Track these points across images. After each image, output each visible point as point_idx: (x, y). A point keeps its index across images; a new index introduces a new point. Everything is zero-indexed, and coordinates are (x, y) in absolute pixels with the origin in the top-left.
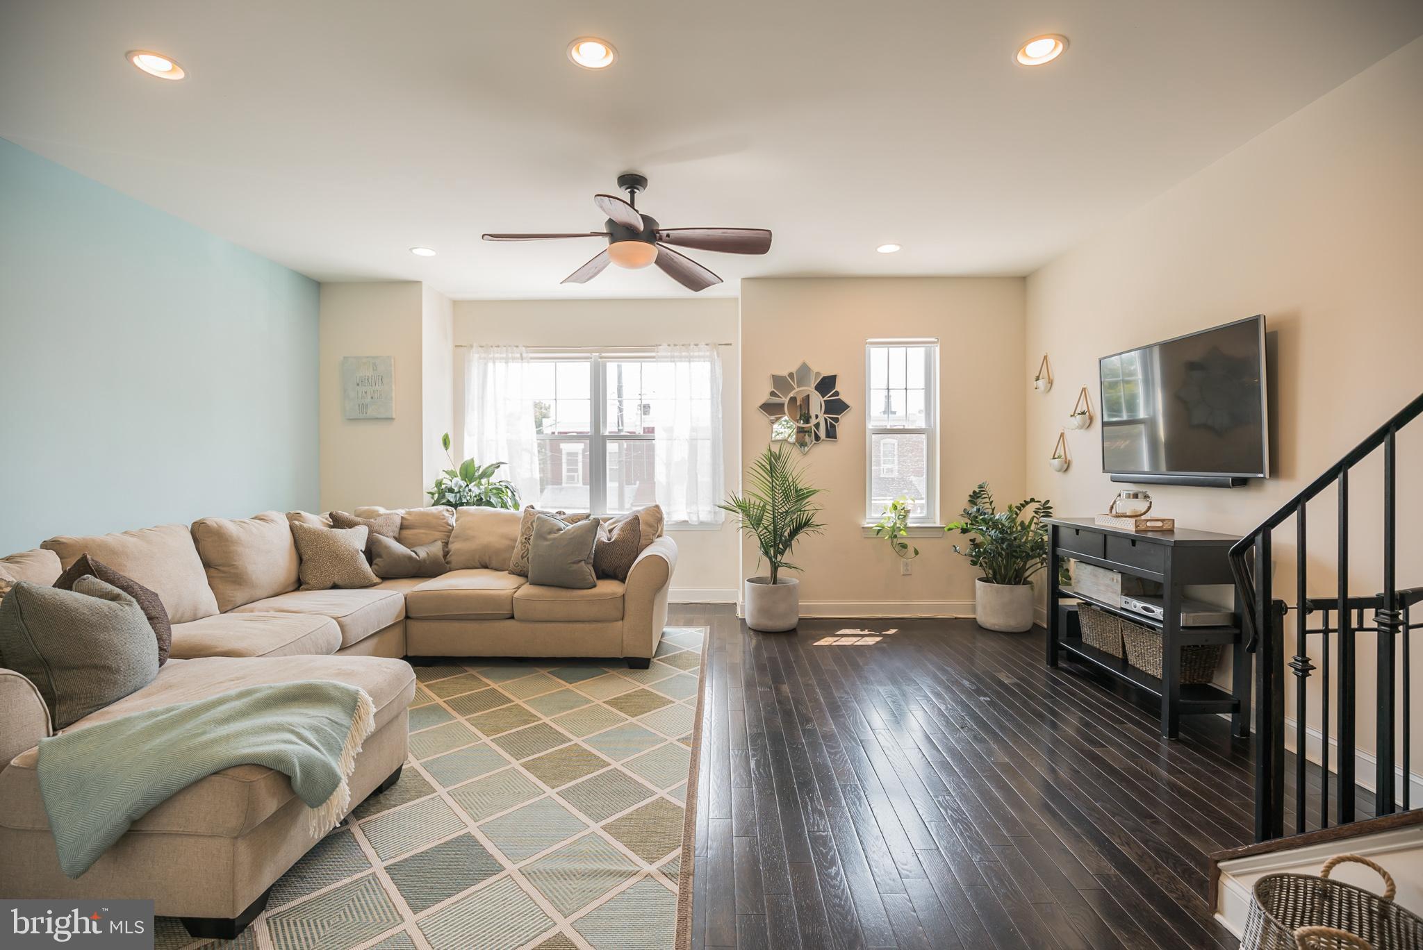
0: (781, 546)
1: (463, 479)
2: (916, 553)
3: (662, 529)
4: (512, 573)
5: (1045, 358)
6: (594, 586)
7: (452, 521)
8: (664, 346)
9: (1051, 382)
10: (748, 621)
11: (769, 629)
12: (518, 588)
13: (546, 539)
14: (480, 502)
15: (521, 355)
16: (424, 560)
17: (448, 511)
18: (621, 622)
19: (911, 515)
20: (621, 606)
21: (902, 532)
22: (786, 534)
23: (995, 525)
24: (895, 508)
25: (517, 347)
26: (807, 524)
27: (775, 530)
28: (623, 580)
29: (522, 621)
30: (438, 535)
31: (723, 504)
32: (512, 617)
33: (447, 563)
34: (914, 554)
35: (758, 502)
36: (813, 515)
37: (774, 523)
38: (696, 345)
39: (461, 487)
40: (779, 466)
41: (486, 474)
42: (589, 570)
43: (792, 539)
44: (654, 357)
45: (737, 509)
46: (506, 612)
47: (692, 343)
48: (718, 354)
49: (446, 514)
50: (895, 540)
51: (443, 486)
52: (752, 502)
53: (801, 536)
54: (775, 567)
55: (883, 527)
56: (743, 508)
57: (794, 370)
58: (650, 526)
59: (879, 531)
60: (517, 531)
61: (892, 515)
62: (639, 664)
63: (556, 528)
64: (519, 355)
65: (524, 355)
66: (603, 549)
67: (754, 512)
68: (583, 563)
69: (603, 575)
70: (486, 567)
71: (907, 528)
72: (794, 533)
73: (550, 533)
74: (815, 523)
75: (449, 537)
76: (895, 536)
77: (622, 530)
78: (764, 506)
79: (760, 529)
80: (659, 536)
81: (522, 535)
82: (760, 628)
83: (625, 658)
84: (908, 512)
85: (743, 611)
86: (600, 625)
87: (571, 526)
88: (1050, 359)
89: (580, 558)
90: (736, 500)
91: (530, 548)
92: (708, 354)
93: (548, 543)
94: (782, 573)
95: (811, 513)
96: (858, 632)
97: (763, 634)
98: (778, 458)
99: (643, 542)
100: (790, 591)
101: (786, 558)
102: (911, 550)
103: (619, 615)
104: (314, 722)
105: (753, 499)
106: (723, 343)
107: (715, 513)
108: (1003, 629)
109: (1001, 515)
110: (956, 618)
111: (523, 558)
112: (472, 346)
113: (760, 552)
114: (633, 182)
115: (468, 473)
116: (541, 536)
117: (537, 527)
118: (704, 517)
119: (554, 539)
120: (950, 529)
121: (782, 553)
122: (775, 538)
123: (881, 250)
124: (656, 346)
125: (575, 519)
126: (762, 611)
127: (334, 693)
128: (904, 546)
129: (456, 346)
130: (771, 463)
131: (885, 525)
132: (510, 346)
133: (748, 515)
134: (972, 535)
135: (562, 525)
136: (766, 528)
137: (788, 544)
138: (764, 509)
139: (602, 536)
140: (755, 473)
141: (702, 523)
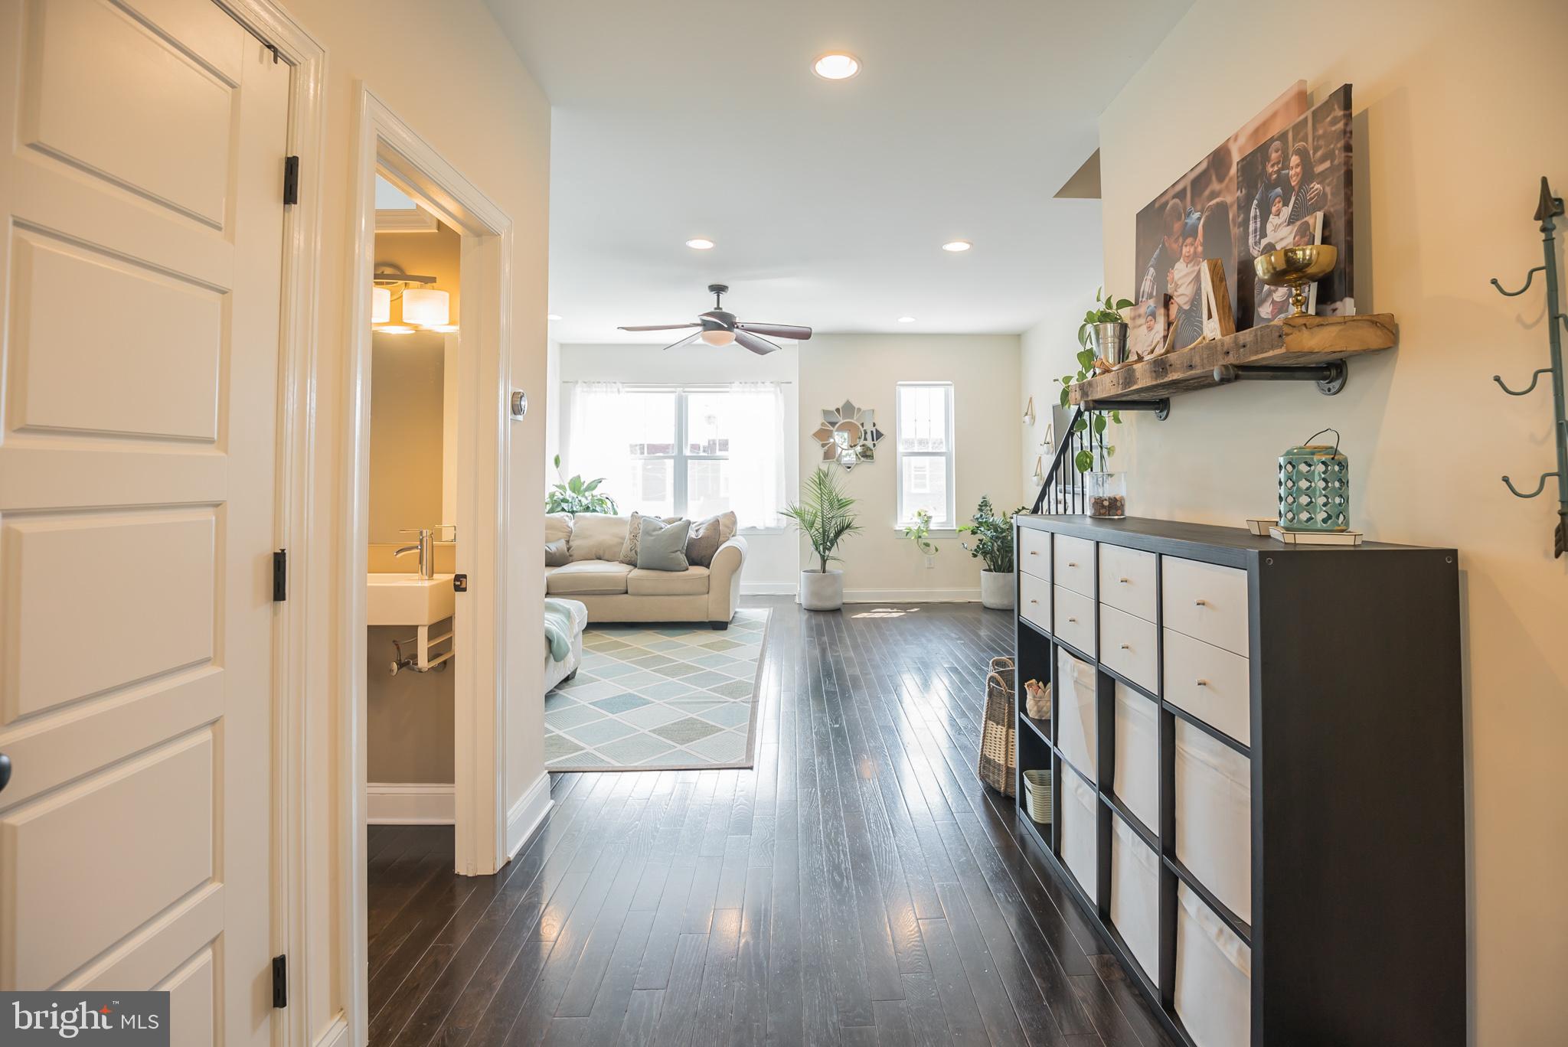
0: (828, 544)
1: (574, 492)
2: (937, 550)
3: (736, 530)
4: (622, 562)
5: (1031, 399)
6: (687, 569)
7: (571, 524)
8: (737, 383)
9: (1033, 418)
10: (803, 605)
11: (819, 608)
12: (630, 571)
13: (652, 536)
14: (587, 509)
15: (618, 390)
16: (555, 553)
17: (567, 516)
18: (706, 596)
19: (933, 521)
20: (707, 584)
21: (924, 533)
22: (832, 535)
23: (996, 528)
24: (920, 514)
25: (615, 383)
26: (848, 526)
27: (824, 531)
28: (708, 566)
29: (634, 595)
30: (561, 534)
31: (785, 511)
32: (626, 593)
33: (571, 556)
34: (934, 551)
35: (811, 510)
36: (853, 519)
37: (823, 526)
38: (763, 383)
39: (573, 498)
40: (827, 481)
41: (592, 487)
42: (682, 558)
43: (837, 538)
44: (728, 392)
45: (794, 515)
46: (623, 588)
47: (759, 382)
48: (781, 390)
49: (567, 519)
50: (920, 540)
51: (555, 498)
52: (807, 510)
53: (844, 536)
54: (824, 561)
55: (911, 530)
56: (799, 514)
57: (840, 406)
58: (728, 527)
59: (907, 533)
60: (626, 532)
61: (917, 519)
62: (720, 626)
63: (658, 527)
64: (616, 390)
65: (621, 390)
66: (692, 544)
67: (808, 517)
68: (679, 552)
69: (693, 562)
70: (599, 558)
71: (928, 531)
72: (838, 534)
73: (654, 530)
74: (855, 526)
75: (570, 537)
76: (920, 537)
77: (707, 529)
78: (816, 513)
79: (813, 531)
80: (733, 536)
81: (631, 533)
82: (812, 608)
83: (709, 622)
84: (930, 517)
85: (800, 598)
86: (691, 597)
87: (669, 526)
88: (1034, 400)
89: (676, 549)
90: (795, 510)
91: (638, 544)
92: (773, 389)
93: (652, 538)
94: (829, 565)
95: (851, 517)
96: (890, 610)
97: (814, 611)
98: (826, 475)
99: (721, 539)
100: (835, 578)
101: (833, 552)
102: (932, 548)
103: (707, 591)
104: (555, 619)
105: (807, 508)
106: (785, 381)
107: (778, 520)
108: (1000, 607)
109: (998, 519)
110: (969, 602)
111: (631, 550)
112: (577, 382)
113: (813, 548)
114: (718, 289)
115: (576, 485)
116: (647, 533)
117: (642, 526)
118: (772, 524)
119: (658, 535)
120: (960, 531)
121: (829, 549)
122: (824, 537)
123: (901, 320)
124: (730, 383)
125: (670, 521)
126: (815, 594)
127: (561, 608)
128: (927, 545)
129: (564, 382)
130: (819, 477)
131: (912, 528)
132: (609, 382)
133: (803, 520)
134: (980, 536)
135: (663, 526)
136: (817, 530)
137: (834, 541)
138: (816, 516)
139: (692, 534)
140: (808, 487)
141: (767, 529)
